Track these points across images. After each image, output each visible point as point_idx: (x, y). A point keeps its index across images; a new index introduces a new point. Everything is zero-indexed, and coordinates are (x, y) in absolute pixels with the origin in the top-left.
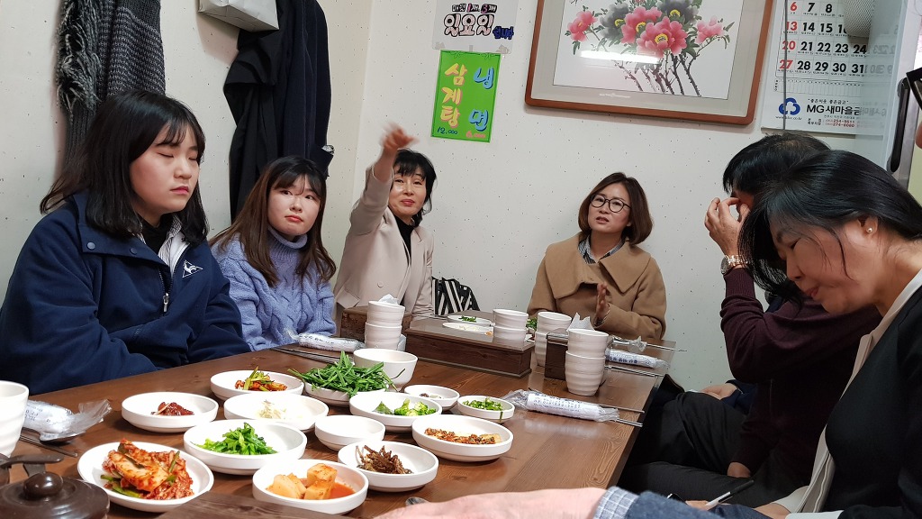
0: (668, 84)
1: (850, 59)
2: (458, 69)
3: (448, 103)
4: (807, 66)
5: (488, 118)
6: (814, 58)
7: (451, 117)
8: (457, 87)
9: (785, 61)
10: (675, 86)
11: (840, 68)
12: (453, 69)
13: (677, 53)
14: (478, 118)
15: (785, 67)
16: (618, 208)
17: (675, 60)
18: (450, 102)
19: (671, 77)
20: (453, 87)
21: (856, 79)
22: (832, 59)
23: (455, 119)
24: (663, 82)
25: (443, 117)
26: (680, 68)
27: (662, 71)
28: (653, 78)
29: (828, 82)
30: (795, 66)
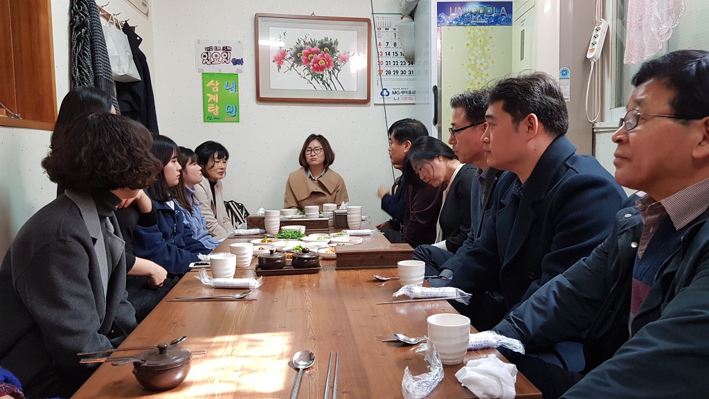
0: (329, 85)
1: (407, 68)
2: (214, 83)
3: (211, 103)
4: (390, 72)
5: (237, 109)
6: (392, 69)
7: (214, 110)
8: (215, 93)
9: (380, 71)
10: (332, 86)
11: (404, 72)
12: (211, 83)
13: (331, 70)
14: (230, 109)
15: (380, 74)
16: (319, 151)
17: (330, 73)
18: (212, 102)
19: (329, 82)
20: (213, 94)
21: (411, 77)
22: (400, 69)
23: (217, 111)
24: (326, 84)
25: (209, 110)
26: (333, 76)
27: (324, 79)
28: (321, 82)
29: (400, 80)
30: (384, 73)
